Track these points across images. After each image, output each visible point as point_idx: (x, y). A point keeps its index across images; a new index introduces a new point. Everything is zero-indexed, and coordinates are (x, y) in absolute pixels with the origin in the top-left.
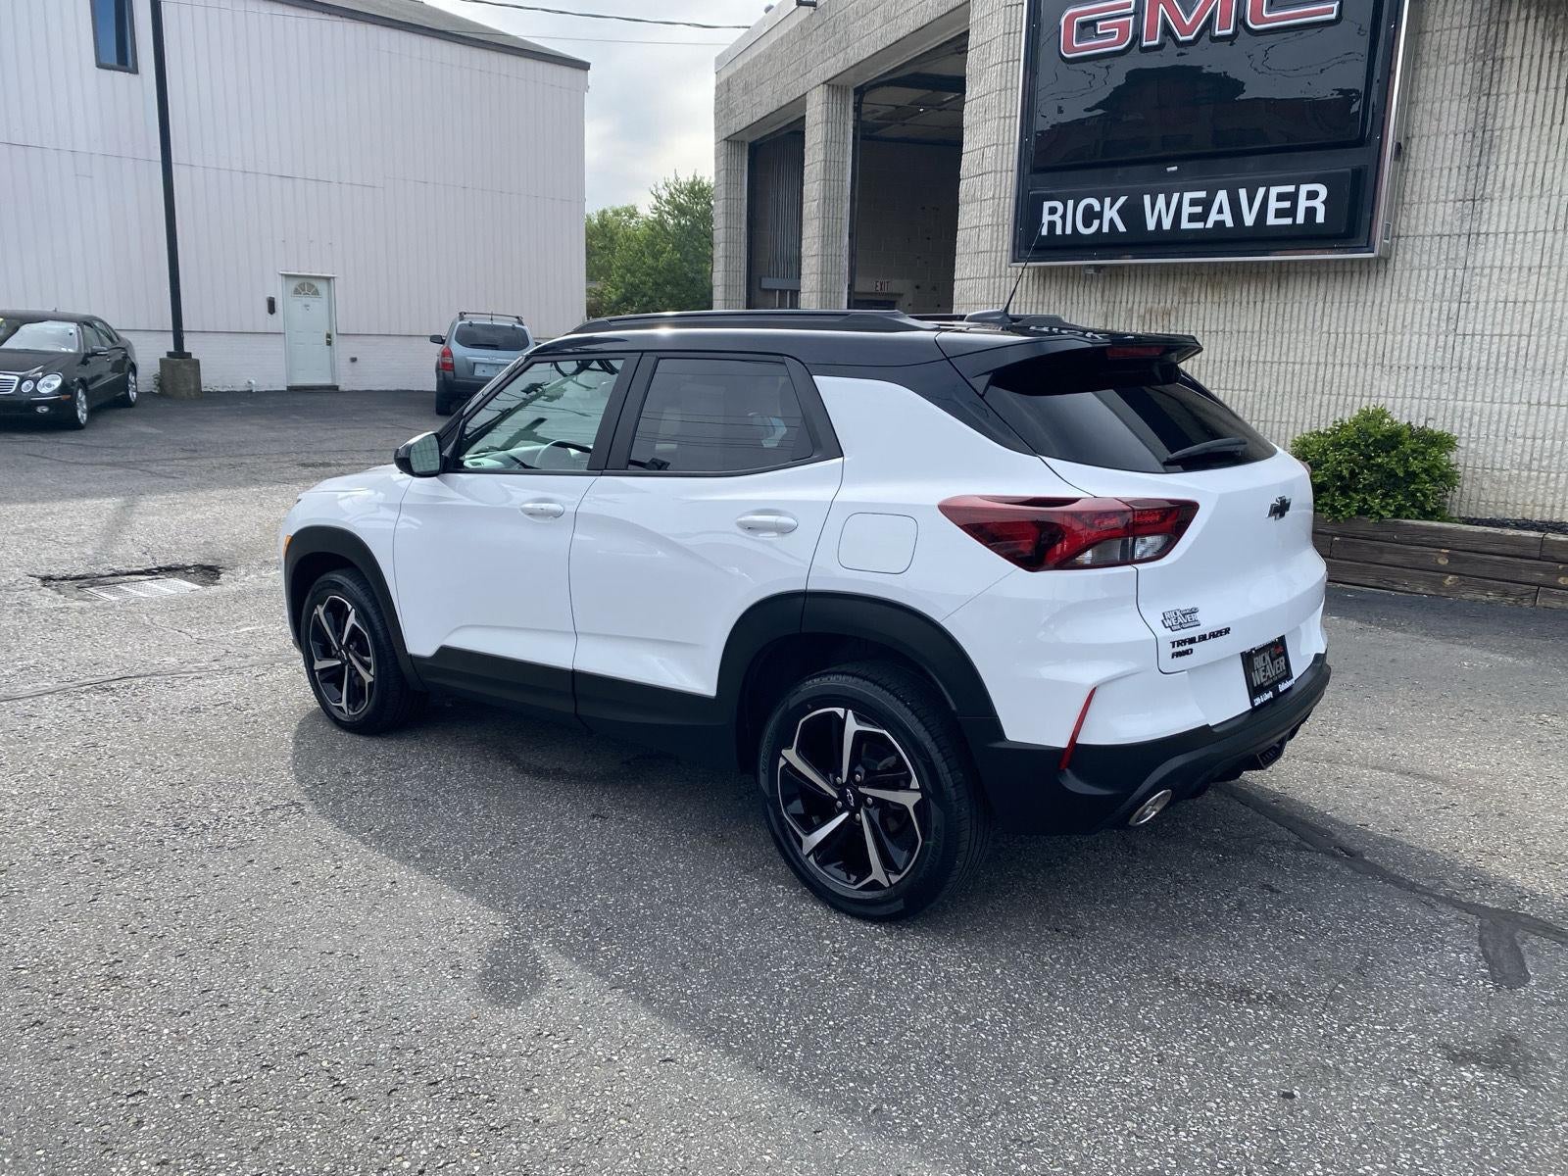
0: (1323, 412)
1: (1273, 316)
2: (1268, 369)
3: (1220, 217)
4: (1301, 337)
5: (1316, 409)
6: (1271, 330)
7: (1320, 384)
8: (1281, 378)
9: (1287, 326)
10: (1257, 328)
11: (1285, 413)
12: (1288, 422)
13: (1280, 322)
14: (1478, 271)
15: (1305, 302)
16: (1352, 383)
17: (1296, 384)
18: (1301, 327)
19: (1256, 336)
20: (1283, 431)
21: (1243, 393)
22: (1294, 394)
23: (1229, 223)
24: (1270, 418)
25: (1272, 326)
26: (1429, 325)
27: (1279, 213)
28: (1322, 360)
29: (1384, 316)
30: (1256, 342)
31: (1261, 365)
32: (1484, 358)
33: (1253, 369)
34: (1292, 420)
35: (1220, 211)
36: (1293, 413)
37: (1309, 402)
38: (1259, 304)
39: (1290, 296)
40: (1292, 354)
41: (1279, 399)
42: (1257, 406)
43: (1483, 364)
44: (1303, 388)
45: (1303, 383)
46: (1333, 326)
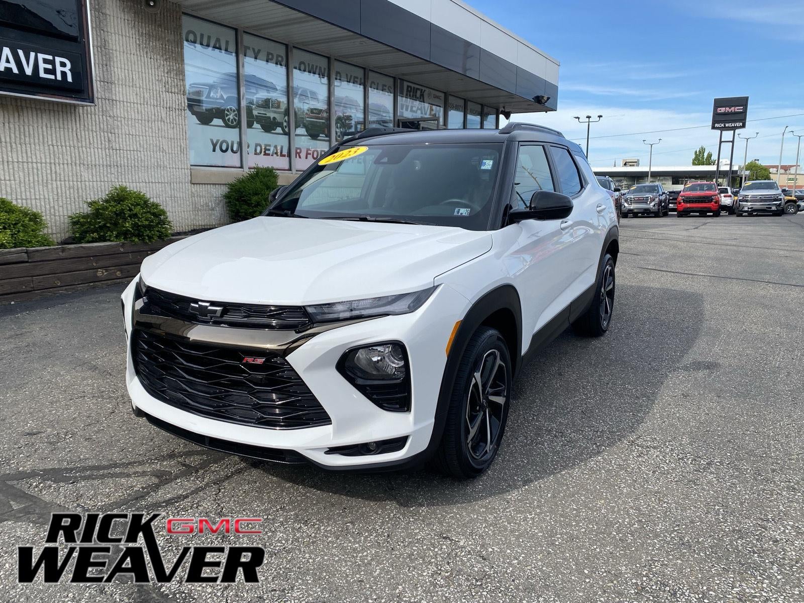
0: (59, 191)
1: (17, 132)
2: (21, 166)
3: (8, 65)
4: (37, 147)
5: (55, 190)
6: (18, 142)
7: (54, 175)
8: (31, 172)
9: (27, 139)
10: (8, 140)
11: (37, 193)
12: (40, 199)
13: (23, 137)
14: (115, 118)
15: (35, 126)
16: (70, 174)
17: (40, 176)
18: (37, 141)
19: (9, 145)
20: (38, 204)
21: (8, 182)
22: (40, 181)
23: (15, 71)
24: (29, 197)
25: (18, 139)
26: (101, 144)
27: (47, 71)
28: (53, 161)
29: (79, 137)
30: (9, 149)
31: (16, 164)
32: (126, 161)
33: (11, 167)
34: (42, 197)
35: (8, 61)
36: (42, 193)
37: (50, 186)
38: (7, 124)
39: (26, 121)
40: (34, 157)
41: (32, 185)
42: (19, 190)
43: (126, 164)
44: (45, 178)
45: (44, 174)
46: (54, 142)
